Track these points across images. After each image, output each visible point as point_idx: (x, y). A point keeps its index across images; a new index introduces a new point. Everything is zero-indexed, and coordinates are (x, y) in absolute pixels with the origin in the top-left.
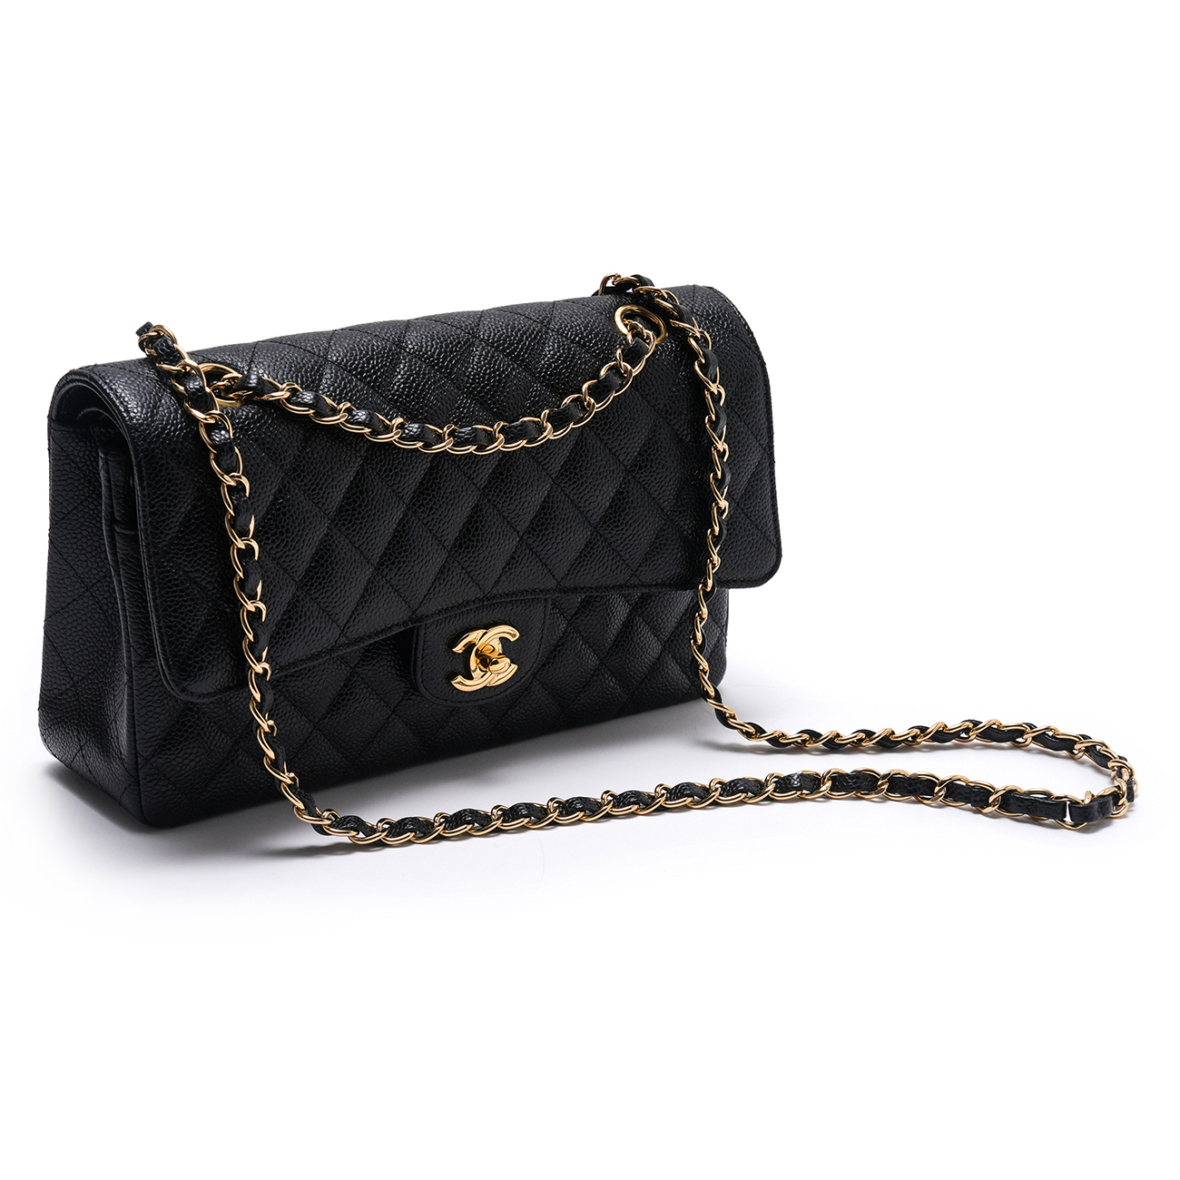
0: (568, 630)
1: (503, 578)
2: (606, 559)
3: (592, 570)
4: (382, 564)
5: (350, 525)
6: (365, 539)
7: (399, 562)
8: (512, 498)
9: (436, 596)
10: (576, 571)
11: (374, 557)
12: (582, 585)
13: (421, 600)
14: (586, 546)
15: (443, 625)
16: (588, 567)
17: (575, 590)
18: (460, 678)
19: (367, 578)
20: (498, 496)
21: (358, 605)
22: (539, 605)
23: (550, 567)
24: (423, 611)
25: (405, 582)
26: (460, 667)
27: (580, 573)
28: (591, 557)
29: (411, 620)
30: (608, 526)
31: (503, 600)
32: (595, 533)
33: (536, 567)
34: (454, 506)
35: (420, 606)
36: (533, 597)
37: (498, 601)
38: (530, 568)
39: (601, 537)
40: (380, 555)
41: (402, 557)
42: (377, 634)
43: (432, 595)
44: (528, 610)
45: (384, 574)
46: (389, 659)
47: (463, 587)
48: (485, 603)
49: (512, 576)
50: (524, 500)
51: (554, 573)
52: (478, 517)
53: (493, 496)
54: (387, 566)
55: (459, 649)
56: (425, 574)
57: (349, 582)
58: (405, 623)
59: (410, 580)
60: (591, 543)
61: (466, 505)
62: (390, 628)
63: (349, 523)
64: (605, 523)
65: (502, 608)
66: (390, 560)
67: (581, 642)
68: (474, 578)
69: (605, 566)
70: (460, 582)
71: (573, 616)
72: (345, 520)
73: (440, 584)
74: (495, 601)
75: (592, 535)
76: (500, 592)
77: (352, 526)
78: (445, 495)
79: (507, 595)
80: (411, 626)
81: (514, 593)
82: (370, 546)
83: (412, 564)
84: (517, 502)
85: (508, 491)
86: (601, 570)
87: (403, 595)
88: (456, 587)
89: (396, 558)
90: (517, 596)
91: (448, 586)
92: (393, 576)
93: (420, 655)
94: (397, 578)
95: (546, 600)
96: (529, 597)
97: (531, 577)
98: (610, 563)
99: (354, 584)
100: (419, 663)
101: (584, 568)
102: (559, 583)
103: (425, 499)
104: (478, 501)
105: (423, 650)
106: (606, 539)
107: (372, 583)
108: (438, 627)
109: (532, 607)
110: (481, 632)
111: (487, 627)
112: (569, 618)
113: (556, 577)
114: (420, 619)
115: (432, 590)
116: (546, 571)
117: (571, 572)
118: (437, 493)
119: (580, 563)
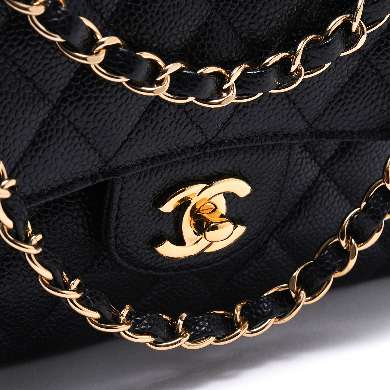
0: (321, 178)
1: (235, 119)
2: (375, 96)
3: (355, 110)
4: (64, 100)
5: (20, 48)
6: (41, 67)
7: (89, 98)
8: (255, 15)
9: (139, 142)
10: (334, 111)
11: (54, 91)
12: (340, 129)
13: (116, 148)
14: (351, 79)
15: (147, 179)
16: (351, 106)
17: (331, 134)
18: (168, 244)
19: (40, 119)
20: (236, 11)
21: (25, 155)
22: (281, 152)
23: (299, 106)
24: (121, 161)
25: (96, 124)
26: (169, 230)
27: (340, 114)
28: (356, 93)
29: (103, 173)
30: (383, 54)
31: (233, 146)
32: (365, 63)
33: (280, 105)
34: (173, 25)
35: (115, 155)
36: (274, 142)
37: (226, 147)
38: (272, 107)
39: (372, 67)
40: (62, 88)
41: (94, 92)
42: (51, 192)
43: (133, 142)
44: (266, 160)
45: (66, 113)
46: (76, 214)
47: (178, 131)
48: (208, 150)
49: (247, 117)
50: (270, 17)
51: (305, 114)
52: (207, 39)
53: (230, 11)
54: (72, 103)
55: (168, 207)
56: (125, 114)
57: (13, 125)
58: (93, 177)
59: (103, 121)
60: (358, 75)
61: (190, 23)
62: (71, 183)
63: (19, 44)
64: (379, 49)
65: (231, 157)
66: (75, 94)
67: (335, 193)
68: (194, 119)
69: (374, 105)
70: (174, 125)
71: (327, 161)
72: (15, 40)
73: (146, 127)
74: (221, 148)
75: (360, 65)
76: (229, 135)
77: (24, 48)
78: (162, 10)
79: (239, 140)
80: (102, 180)
81: (248, 138)
82: (47, 77)
83: (107, 101)
84: (261, 21)
85: (250, 6)
86: (367, 110)
87: (92, 141)
88: (168, 130)
89: (85, 92)
90: (251, 143)
91: (157, 130)
92: (78, 117)
93: (114, 216)
94: (85, 119)
95: (291, 146)
96: (269, 142)
97: (273, 118)
98: (380, 102)
99: (19, 128)
100: (113, 224)
101: (345, 107)
102: (310, 125)
103: (132, 14)
104: (209, 18)
105: (119, 209)
106: (378, 71)
107: (49, 125)
108: (141, 181)
109: (271, 156)
110: (200, 187)
111: (209, 181)
112: (323, 163)
113: (307, 118)
114: (116, 171)
115: (133, 136)
116: (293, 110)
117: (327, 112)
118: (150, 7)
119: (340, 100)
